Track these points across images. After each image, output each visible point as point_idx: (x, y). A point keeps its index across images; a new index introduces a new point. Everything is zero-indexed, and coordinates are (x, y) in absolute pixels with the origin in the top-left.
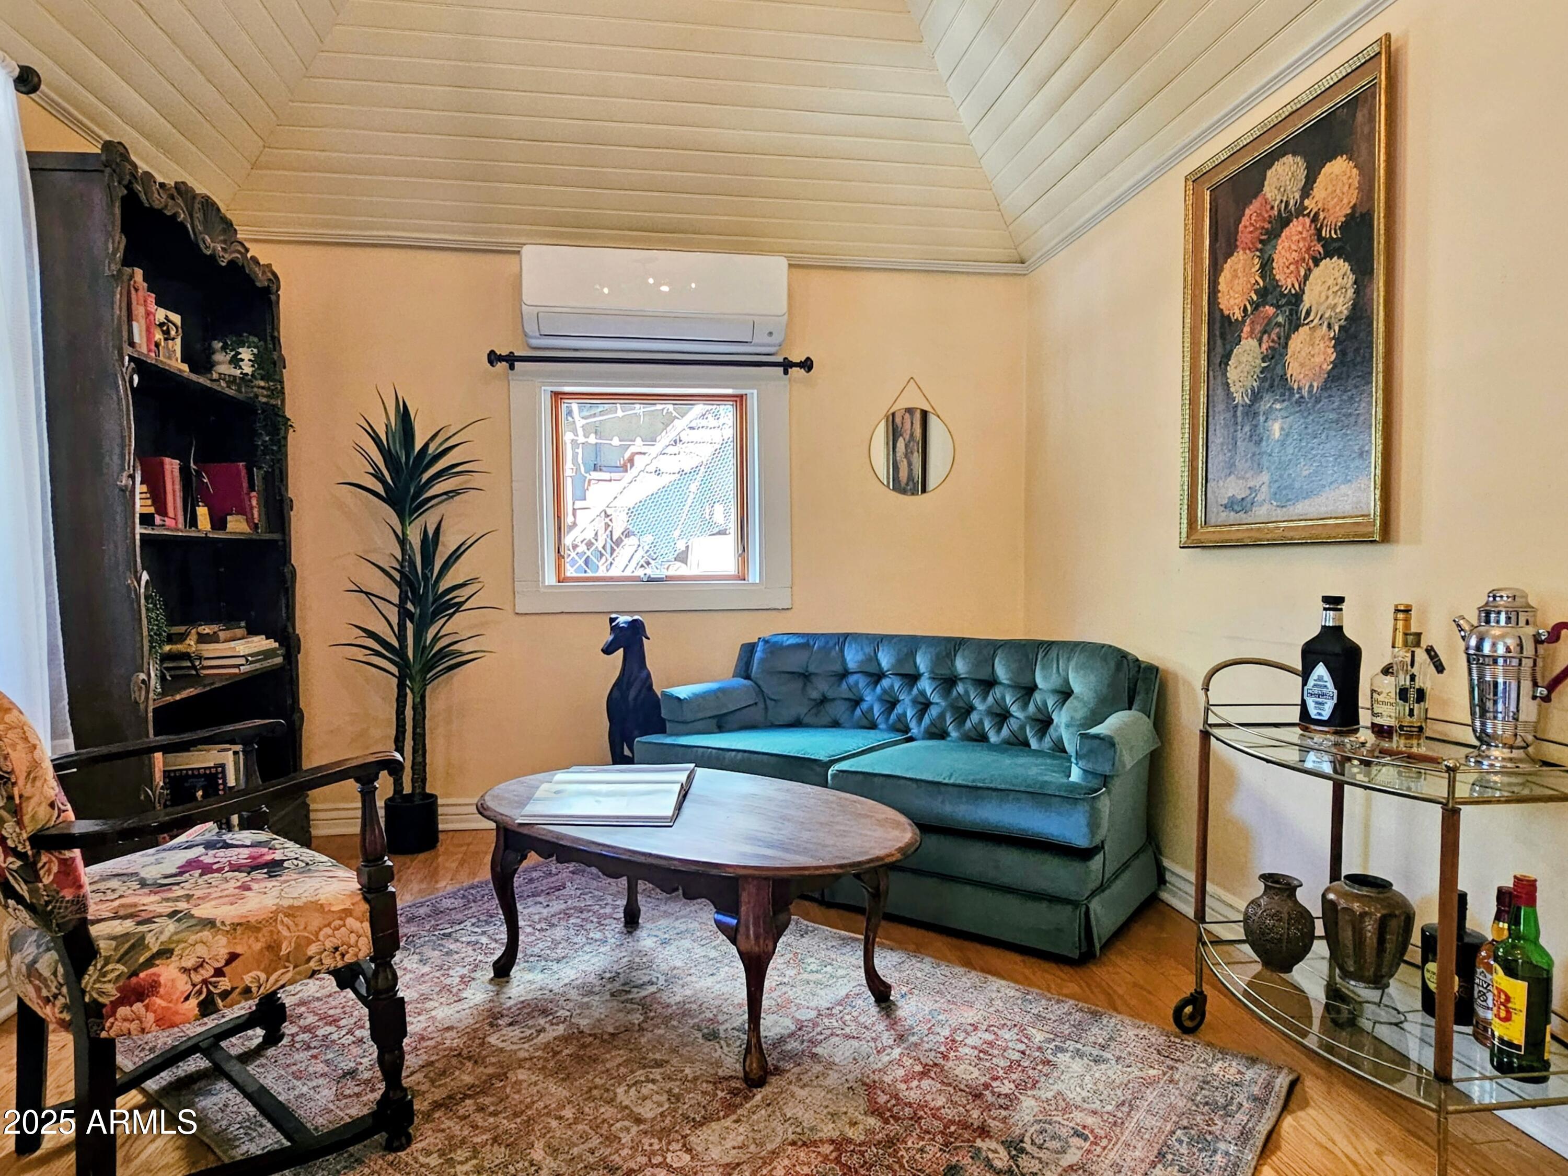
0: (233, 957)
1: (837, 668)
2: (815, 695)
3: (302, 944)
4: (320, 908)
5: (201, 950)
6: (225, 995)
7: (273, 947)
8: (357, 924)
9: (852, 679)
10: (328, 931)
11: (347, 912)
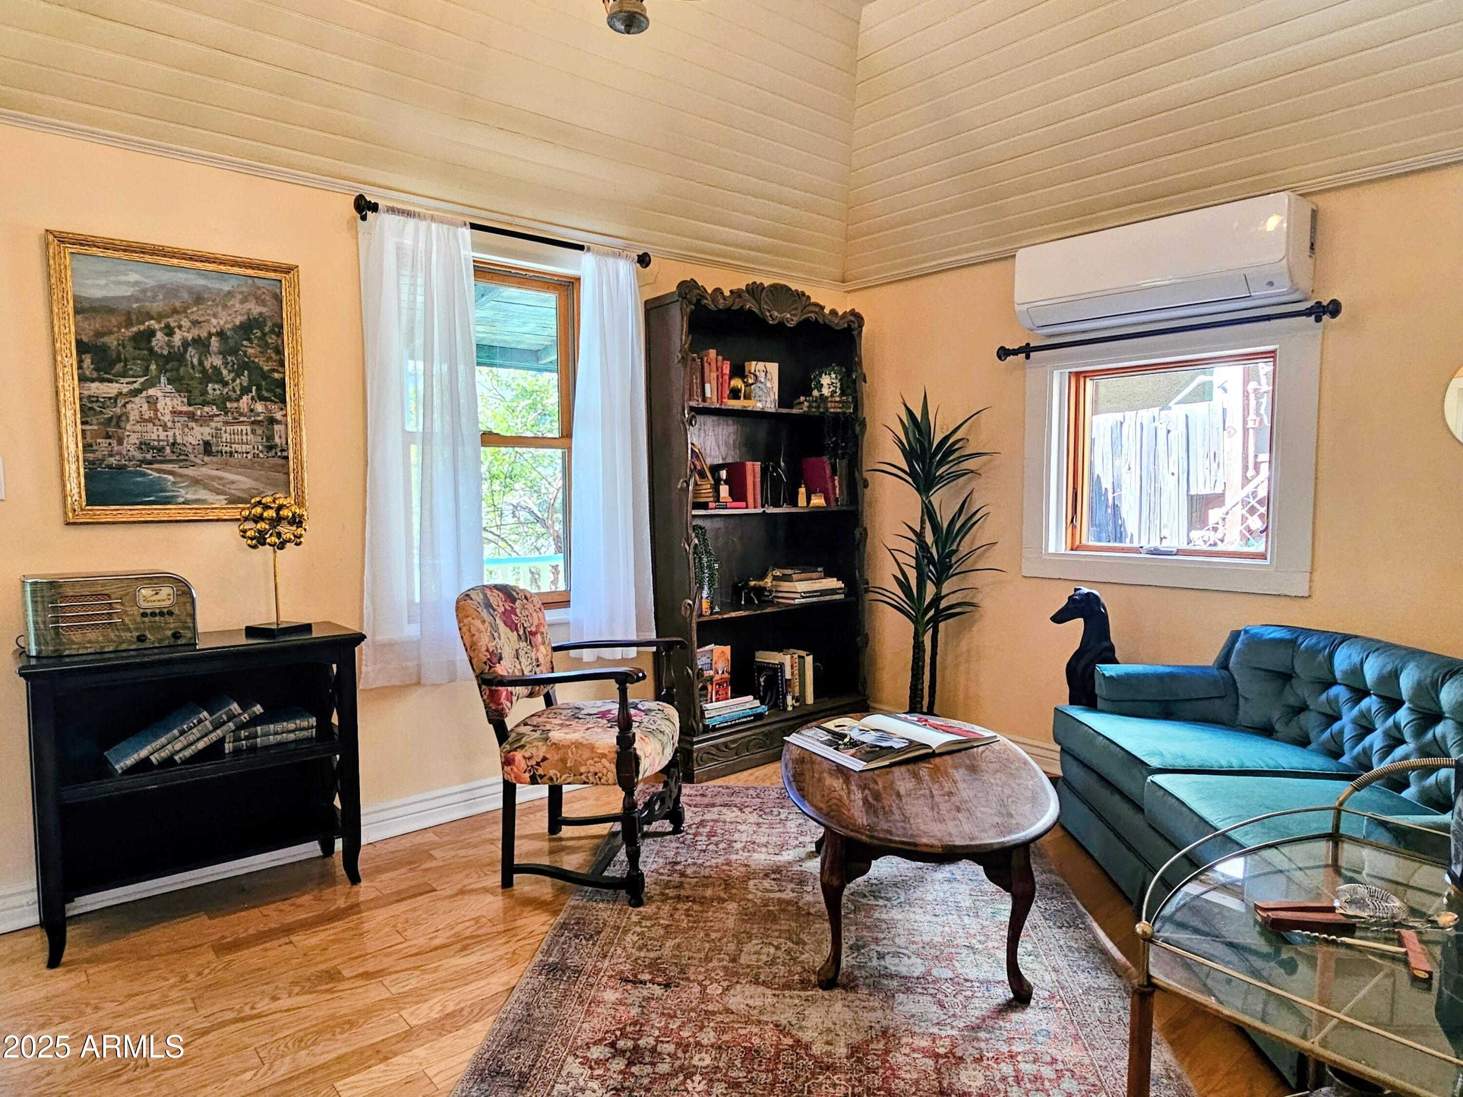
0: (544, 759)
1: (1324, 674)
2: (1292, 701)
3: (577, 764)
4: (592, 748)
5: (534, 751)
6: (541, 777)
7: (563, 760)
8: (607, 764)
9: (1334, 691)
10: (591, 761)
11: (603, 756)
